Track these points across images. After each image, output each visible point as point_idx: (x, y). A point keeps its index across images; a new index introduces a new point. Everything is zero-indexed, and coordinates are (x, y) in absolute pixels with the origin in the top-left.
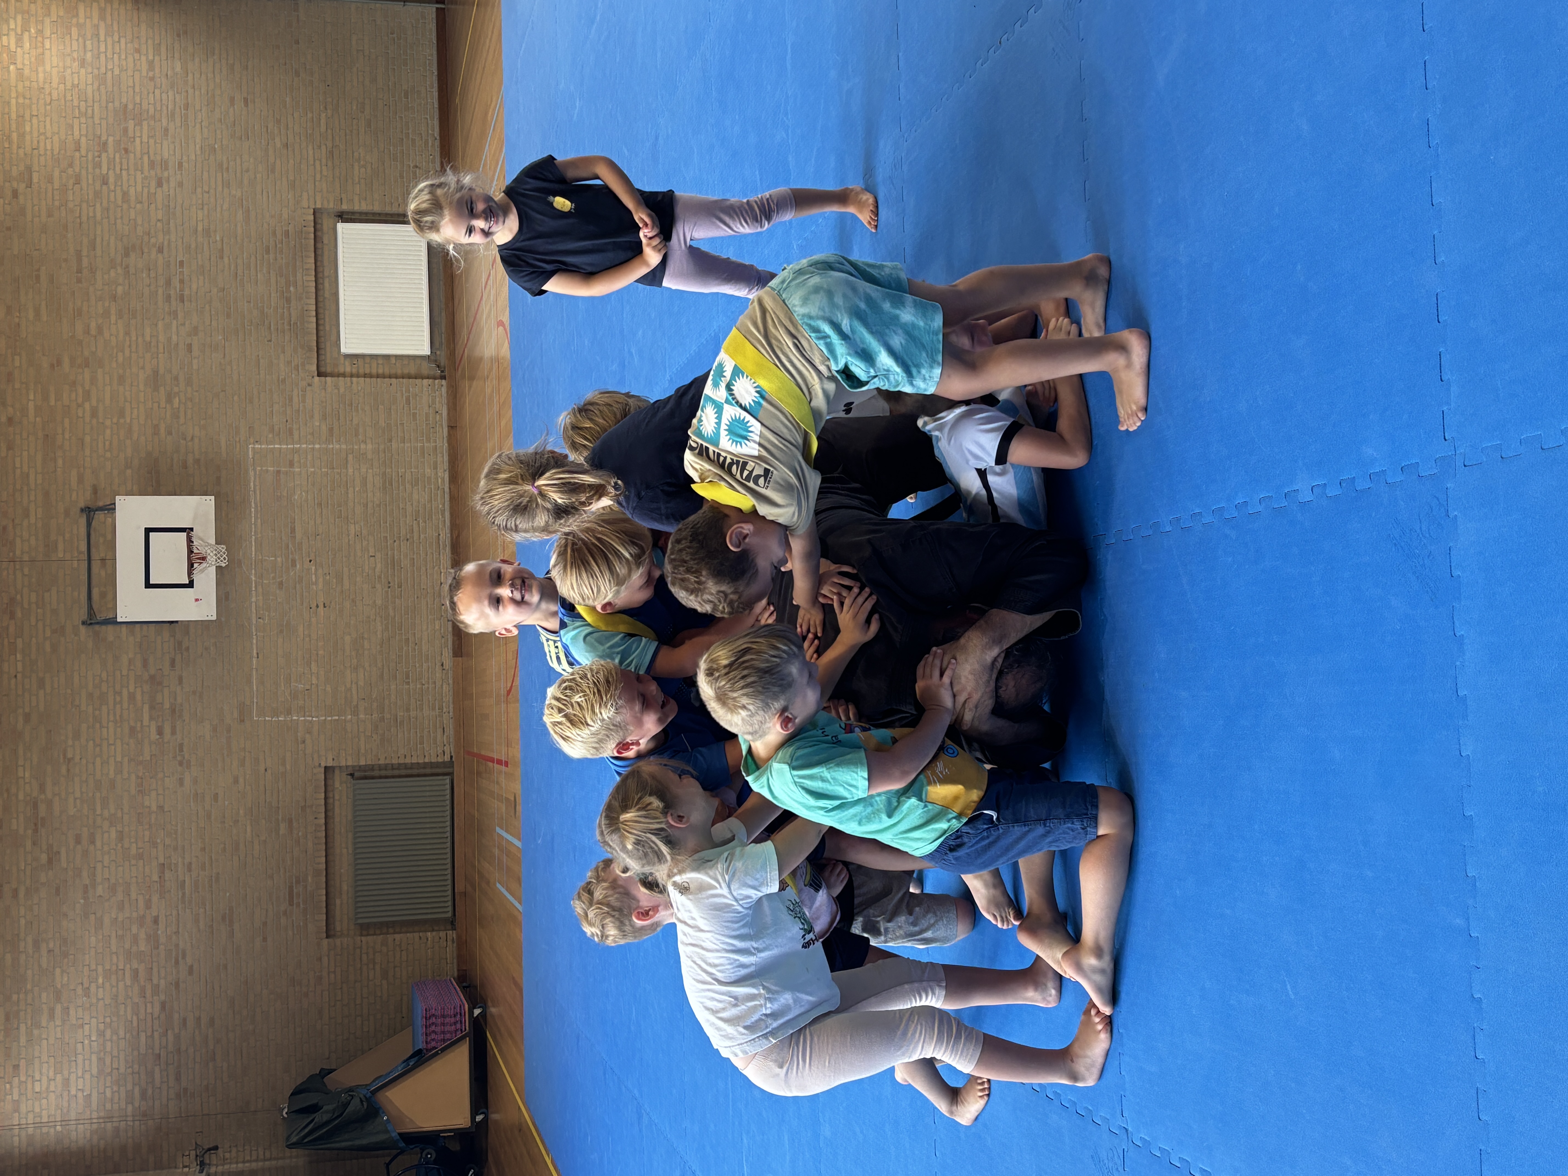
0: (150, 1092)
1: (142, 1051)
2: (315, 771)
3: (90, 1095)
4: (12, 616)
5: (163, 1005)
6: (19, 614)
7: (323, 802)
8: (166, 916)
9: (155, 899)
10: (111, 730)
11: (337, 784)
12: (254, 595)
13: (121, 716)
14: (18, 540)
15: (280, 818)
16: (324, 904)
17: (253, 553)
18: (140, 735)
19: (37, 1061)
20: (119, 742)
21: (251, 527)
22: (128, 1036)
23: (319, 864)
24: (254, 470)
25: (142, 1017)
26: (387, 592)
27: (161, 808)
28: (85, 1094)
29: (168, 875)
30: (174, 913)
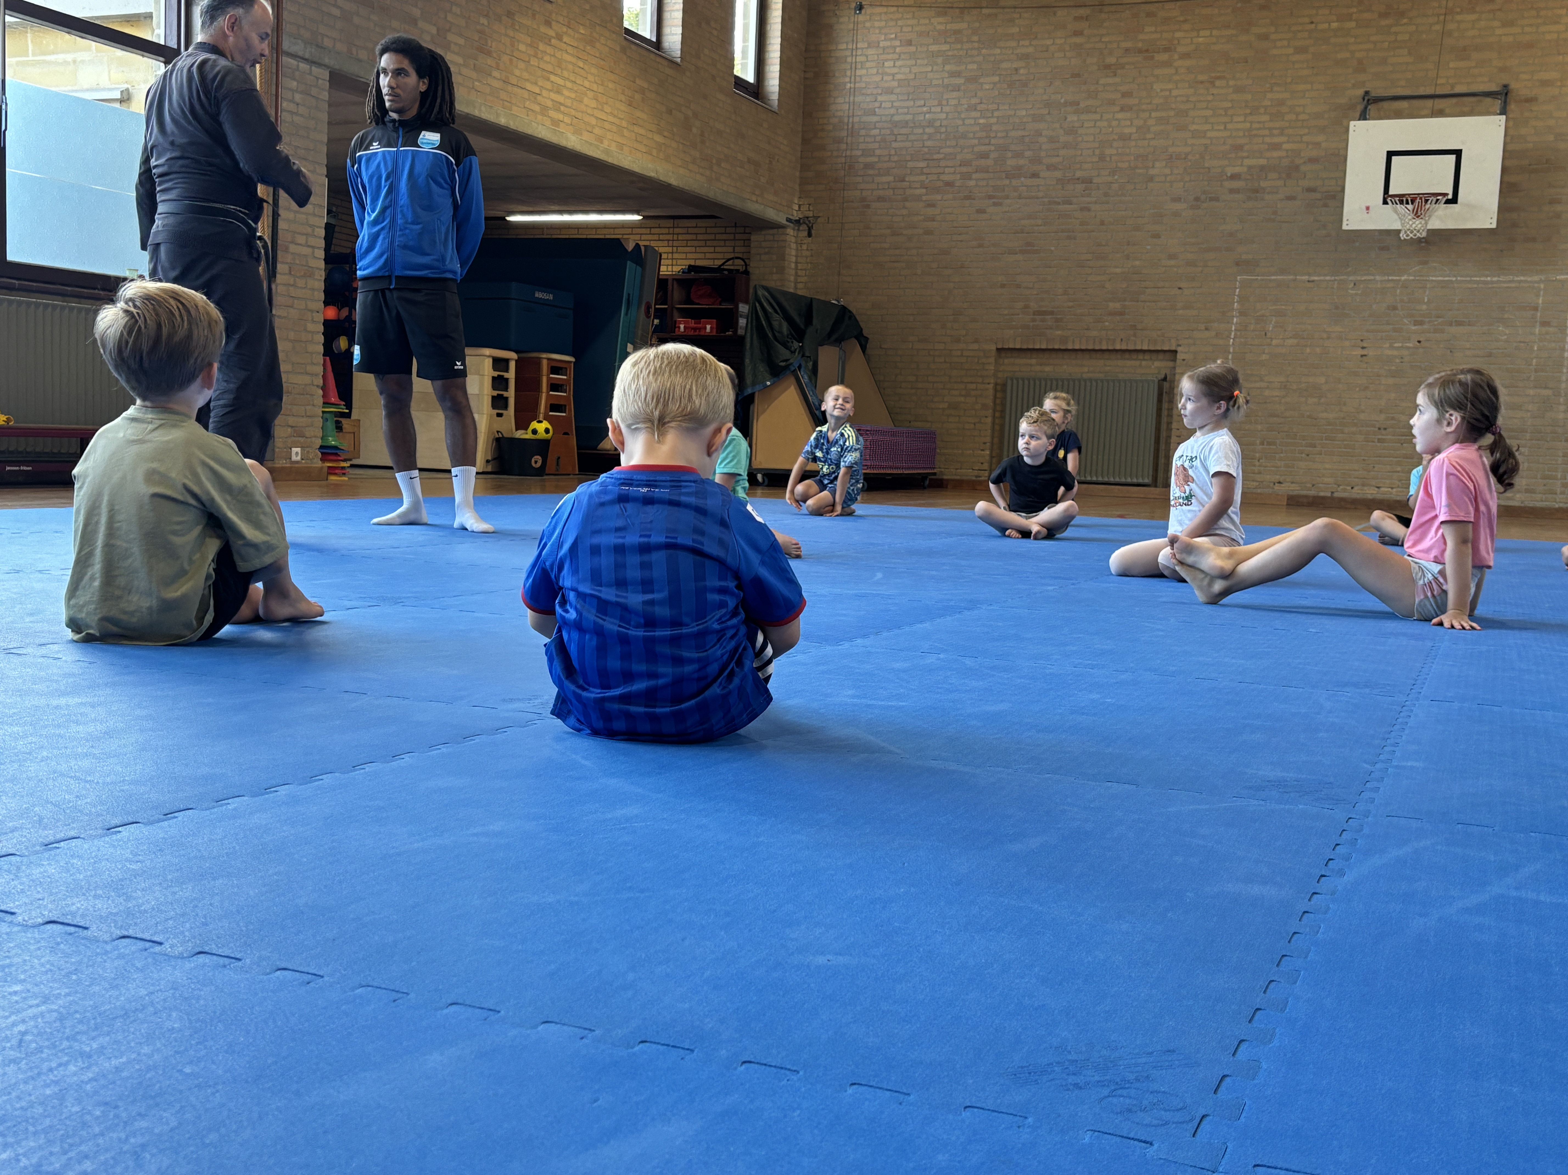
0: (871, 172)
1: (910, 164)
3: (875, 114)
4: (1383, 15)
5: (950, 184)
6: (1384, 22)
7: (1139, 347)
8: (1038, 186)
9: (1058, 174)
10: (1240, 126)
11: (1157, 364)
12: (1384, 278)
13: (1255, 136)
14: (1473, 17)
15: (1127, 303)
16: (1031, 347)
17: (1434, 279)
18: (1233, 155)
19: (913, 62)
20: (1228, 133)
21: (1467, 276)
22: (926, 150)
23: (1073, 342)
24: (1540, 281)
25: (942, 163)
27: (1151, 179)
28: (877, 110)
29: (1080, 187)
30: (1041, 194)
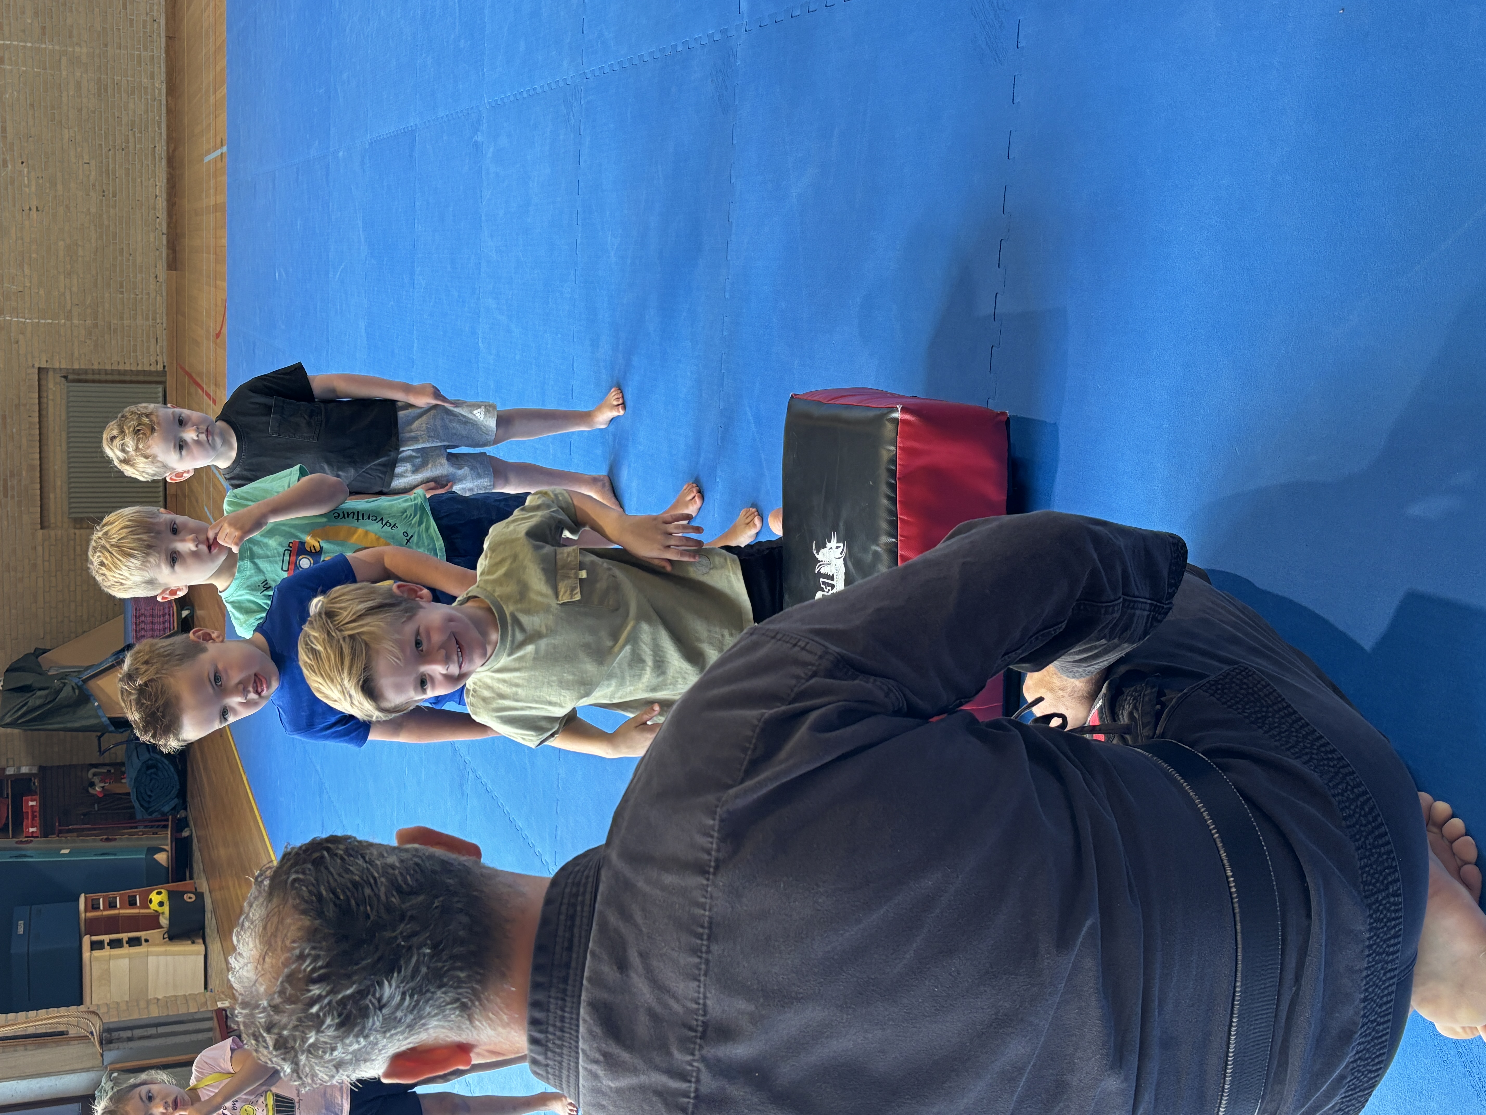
2: (29, 371)
7: (37, 401)
11: (51, 385)
16: (39, 498)
23: (33, 459)
26: (101, 201)
